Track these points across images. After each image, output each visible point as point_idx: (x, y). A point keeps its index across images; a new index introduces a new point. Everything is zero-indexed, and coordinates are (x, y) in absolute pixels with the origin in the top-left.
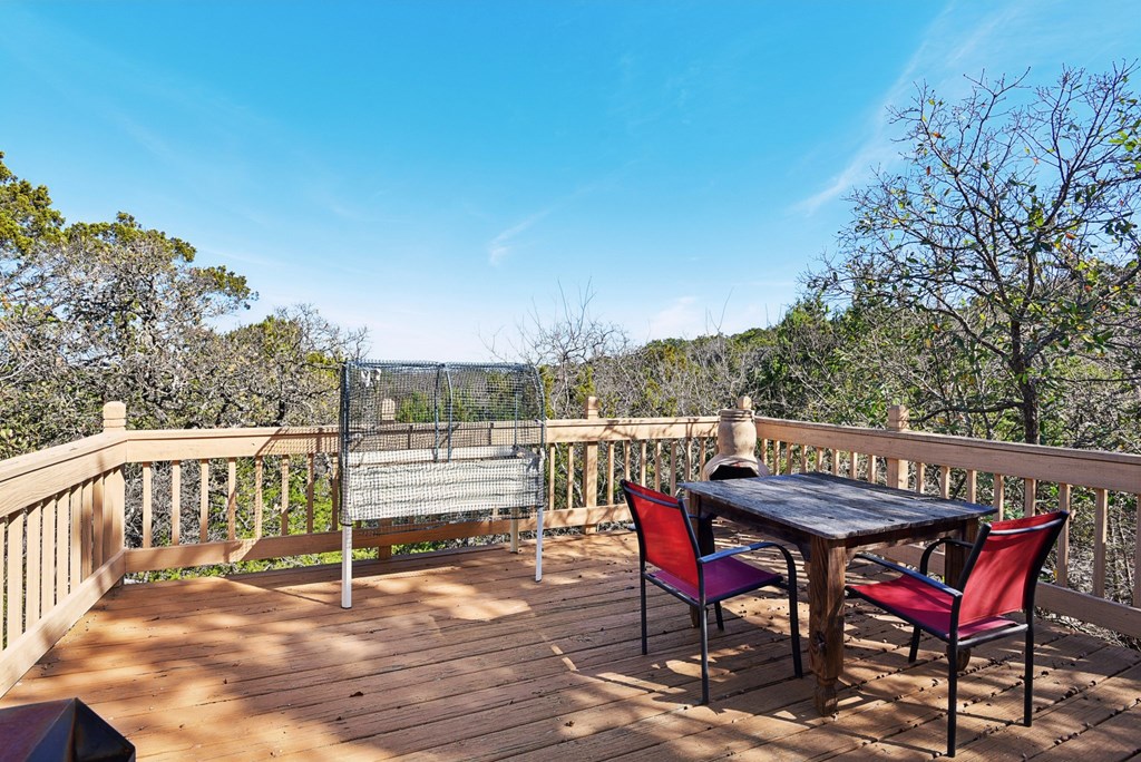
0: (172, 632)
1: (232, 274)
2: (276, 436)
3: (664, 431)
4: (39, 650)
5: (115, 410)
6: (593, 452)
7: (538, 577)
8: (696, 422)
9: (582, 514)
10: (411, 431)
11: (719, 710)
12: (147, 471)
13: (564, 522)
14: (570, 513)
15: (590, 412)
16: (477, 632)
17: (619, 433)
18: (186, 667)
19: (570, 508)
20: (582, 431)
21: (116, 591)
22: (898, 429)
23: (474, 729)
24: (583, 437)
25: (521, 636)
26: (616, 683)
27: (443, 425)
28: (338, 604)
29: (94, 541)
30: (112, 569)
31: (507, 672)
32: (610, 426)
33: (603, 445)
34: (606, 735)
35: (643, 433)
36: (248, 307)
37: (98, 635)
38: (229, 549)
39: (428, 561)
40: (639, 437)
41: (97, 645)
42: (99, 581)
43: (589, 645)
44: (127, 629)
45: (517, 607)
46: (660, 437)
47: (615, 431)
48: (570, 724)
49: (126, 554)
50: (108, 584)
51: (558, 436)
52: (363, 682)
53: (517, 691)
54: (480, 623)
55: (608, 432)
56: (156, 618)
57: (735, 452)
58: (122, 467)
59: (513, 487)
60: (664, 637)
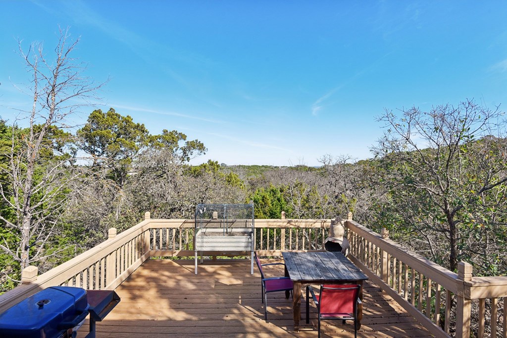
0: (154, 274)
1: (200, 142)
2: (184, 222)
3: (311, 225)
4: (127, 275)
5: (148, 214)
6: (283, 231)
7: (252, 273)
8: (325, 222)
9: (279, 252)
10: (221, 222)
11: (267, 322)
12: (154, 230)
13: (272, 254)
14: (274, 251)
15: (282, 217)
16: (224, 288)
17: (293, 225)
18: (153, 284)
19: (275, 250)
20: (278, 224)
21: (147, 260)
22: (383, 238)
23: (206, 312)
24: (279, 226)
25: (233, 291)
26: (247, 310)
27: (231, 220)
28: (194, 272)
29: (141, 248)
30: (145, 256)
31: (222, 300)
32: (289, 222)
33: (287, 229)
34: (234, 321)
35: (302, 225)
36: (205, 154)
37: (140, 273)
38: (173, 253)
39: (225, 262)
40: (301, 227)
41: (139, 275)
42: (142, 259)
43: (250, 297)
44: (146, 272)
45: (239, 282)
46: (310, 227)
47: (291, 224)
48: (227, 316)
49: (150, 252)
50: (144, 260)
51: (270, 225)
52: (189, 296)
53: (221, 305)
54: (226, 285)
55: (289, 224)
56: (153, 270)
57: (334, 236)
58: (149, 229)
59: (243, 245)
60: (274, 299)
